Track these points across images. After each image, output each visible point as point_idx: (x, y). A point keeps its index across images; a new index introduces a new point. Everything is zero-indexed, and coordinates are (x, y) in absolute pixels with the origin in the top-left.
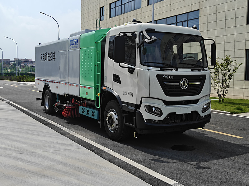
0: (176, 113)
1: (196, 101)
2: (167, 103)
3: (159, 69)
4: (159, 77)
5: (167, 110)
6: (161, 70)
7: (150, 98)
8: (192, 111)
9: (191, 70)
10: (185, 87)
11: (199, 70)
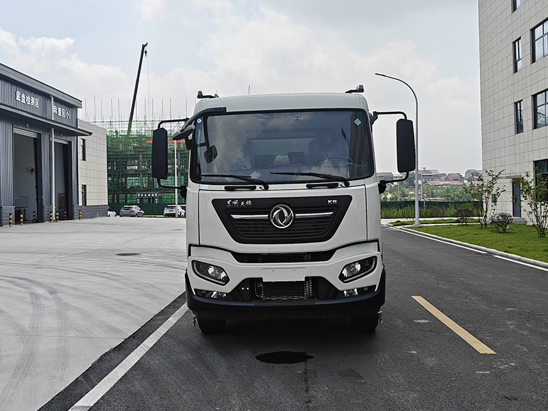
0: (262, 279)
1: (326, 255)
2: (241, 257)
3: (223, 187)
4: (217, 204)
5: (239, 273)
6: (227, 189)
7: (200, 246)
8: (306, 278)
9: (307, 186)
10: (286, 224)
11: (331, 187)
